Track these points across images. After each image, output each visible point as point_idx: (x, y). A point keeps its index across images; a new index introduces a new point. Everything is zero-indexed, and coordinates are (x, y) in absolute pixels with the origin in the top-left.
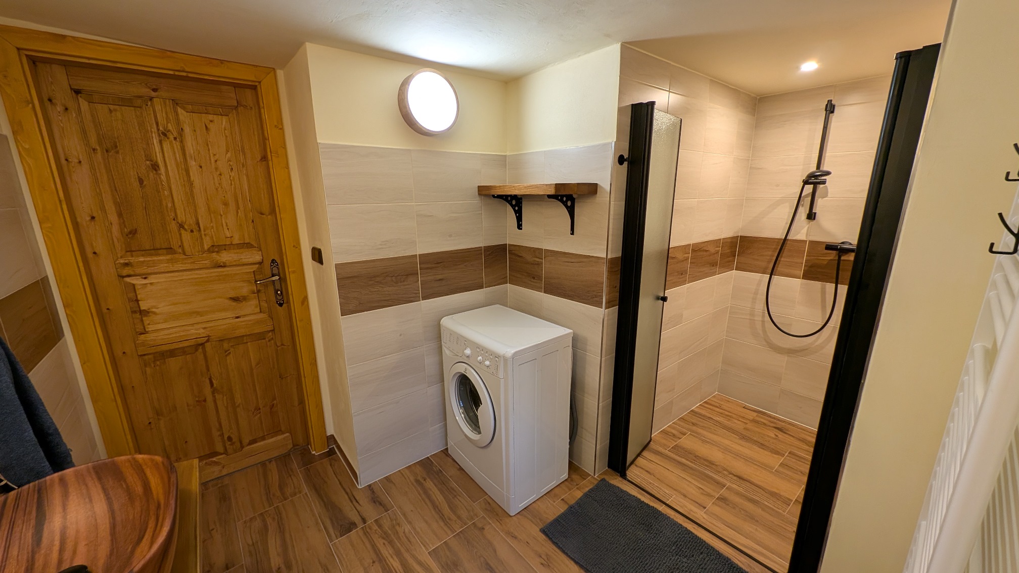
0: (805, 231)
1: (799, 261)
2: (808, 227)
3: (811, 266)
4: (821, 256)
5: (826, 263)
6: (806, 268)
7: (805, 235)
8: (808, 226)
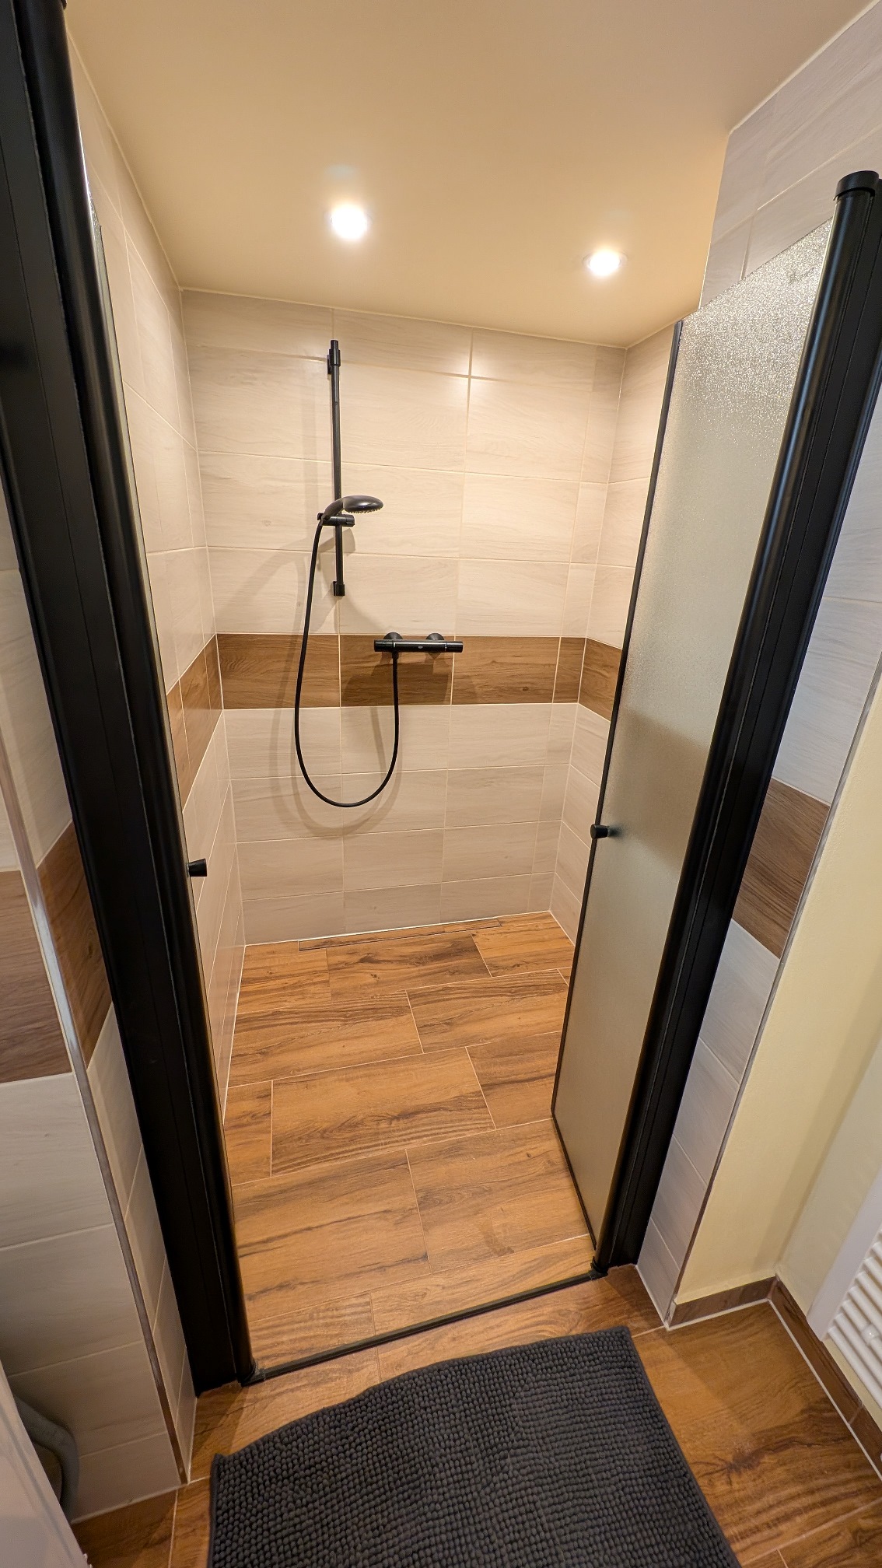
0: (330, 617)
1: (331, 674)
2: (336, 610)
3: (351, 682)
4: (363, 662)
5: (370, 673)
6: (345, 685)
7: (333, 625)
8: (334, 608)
